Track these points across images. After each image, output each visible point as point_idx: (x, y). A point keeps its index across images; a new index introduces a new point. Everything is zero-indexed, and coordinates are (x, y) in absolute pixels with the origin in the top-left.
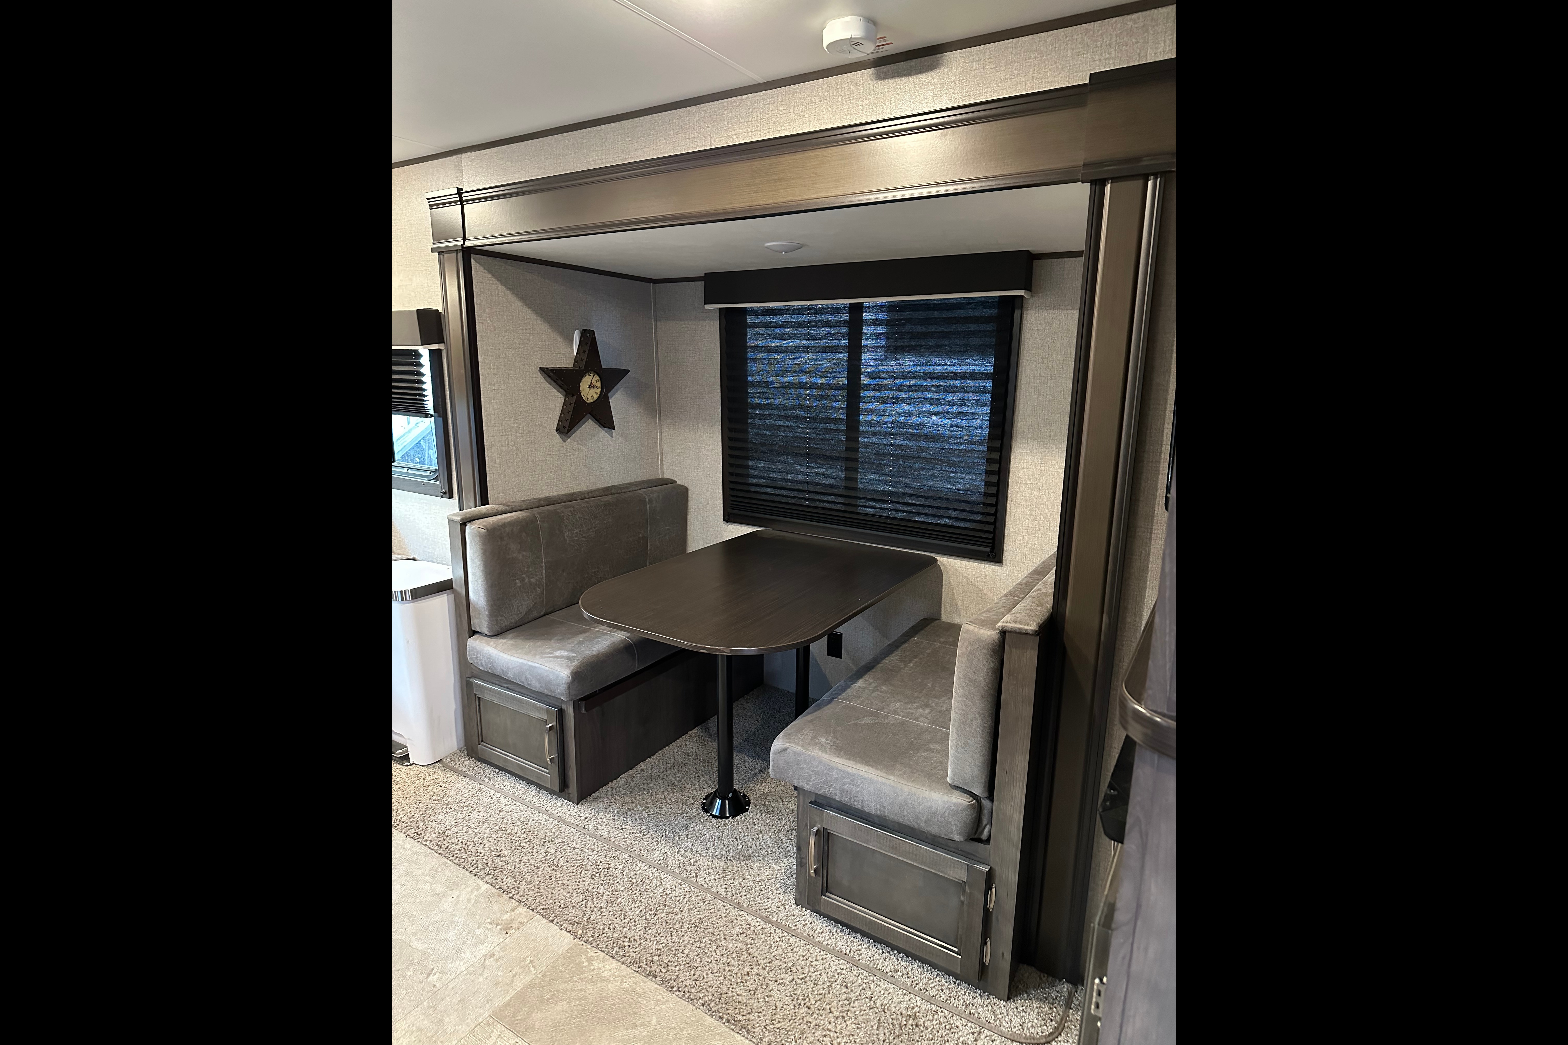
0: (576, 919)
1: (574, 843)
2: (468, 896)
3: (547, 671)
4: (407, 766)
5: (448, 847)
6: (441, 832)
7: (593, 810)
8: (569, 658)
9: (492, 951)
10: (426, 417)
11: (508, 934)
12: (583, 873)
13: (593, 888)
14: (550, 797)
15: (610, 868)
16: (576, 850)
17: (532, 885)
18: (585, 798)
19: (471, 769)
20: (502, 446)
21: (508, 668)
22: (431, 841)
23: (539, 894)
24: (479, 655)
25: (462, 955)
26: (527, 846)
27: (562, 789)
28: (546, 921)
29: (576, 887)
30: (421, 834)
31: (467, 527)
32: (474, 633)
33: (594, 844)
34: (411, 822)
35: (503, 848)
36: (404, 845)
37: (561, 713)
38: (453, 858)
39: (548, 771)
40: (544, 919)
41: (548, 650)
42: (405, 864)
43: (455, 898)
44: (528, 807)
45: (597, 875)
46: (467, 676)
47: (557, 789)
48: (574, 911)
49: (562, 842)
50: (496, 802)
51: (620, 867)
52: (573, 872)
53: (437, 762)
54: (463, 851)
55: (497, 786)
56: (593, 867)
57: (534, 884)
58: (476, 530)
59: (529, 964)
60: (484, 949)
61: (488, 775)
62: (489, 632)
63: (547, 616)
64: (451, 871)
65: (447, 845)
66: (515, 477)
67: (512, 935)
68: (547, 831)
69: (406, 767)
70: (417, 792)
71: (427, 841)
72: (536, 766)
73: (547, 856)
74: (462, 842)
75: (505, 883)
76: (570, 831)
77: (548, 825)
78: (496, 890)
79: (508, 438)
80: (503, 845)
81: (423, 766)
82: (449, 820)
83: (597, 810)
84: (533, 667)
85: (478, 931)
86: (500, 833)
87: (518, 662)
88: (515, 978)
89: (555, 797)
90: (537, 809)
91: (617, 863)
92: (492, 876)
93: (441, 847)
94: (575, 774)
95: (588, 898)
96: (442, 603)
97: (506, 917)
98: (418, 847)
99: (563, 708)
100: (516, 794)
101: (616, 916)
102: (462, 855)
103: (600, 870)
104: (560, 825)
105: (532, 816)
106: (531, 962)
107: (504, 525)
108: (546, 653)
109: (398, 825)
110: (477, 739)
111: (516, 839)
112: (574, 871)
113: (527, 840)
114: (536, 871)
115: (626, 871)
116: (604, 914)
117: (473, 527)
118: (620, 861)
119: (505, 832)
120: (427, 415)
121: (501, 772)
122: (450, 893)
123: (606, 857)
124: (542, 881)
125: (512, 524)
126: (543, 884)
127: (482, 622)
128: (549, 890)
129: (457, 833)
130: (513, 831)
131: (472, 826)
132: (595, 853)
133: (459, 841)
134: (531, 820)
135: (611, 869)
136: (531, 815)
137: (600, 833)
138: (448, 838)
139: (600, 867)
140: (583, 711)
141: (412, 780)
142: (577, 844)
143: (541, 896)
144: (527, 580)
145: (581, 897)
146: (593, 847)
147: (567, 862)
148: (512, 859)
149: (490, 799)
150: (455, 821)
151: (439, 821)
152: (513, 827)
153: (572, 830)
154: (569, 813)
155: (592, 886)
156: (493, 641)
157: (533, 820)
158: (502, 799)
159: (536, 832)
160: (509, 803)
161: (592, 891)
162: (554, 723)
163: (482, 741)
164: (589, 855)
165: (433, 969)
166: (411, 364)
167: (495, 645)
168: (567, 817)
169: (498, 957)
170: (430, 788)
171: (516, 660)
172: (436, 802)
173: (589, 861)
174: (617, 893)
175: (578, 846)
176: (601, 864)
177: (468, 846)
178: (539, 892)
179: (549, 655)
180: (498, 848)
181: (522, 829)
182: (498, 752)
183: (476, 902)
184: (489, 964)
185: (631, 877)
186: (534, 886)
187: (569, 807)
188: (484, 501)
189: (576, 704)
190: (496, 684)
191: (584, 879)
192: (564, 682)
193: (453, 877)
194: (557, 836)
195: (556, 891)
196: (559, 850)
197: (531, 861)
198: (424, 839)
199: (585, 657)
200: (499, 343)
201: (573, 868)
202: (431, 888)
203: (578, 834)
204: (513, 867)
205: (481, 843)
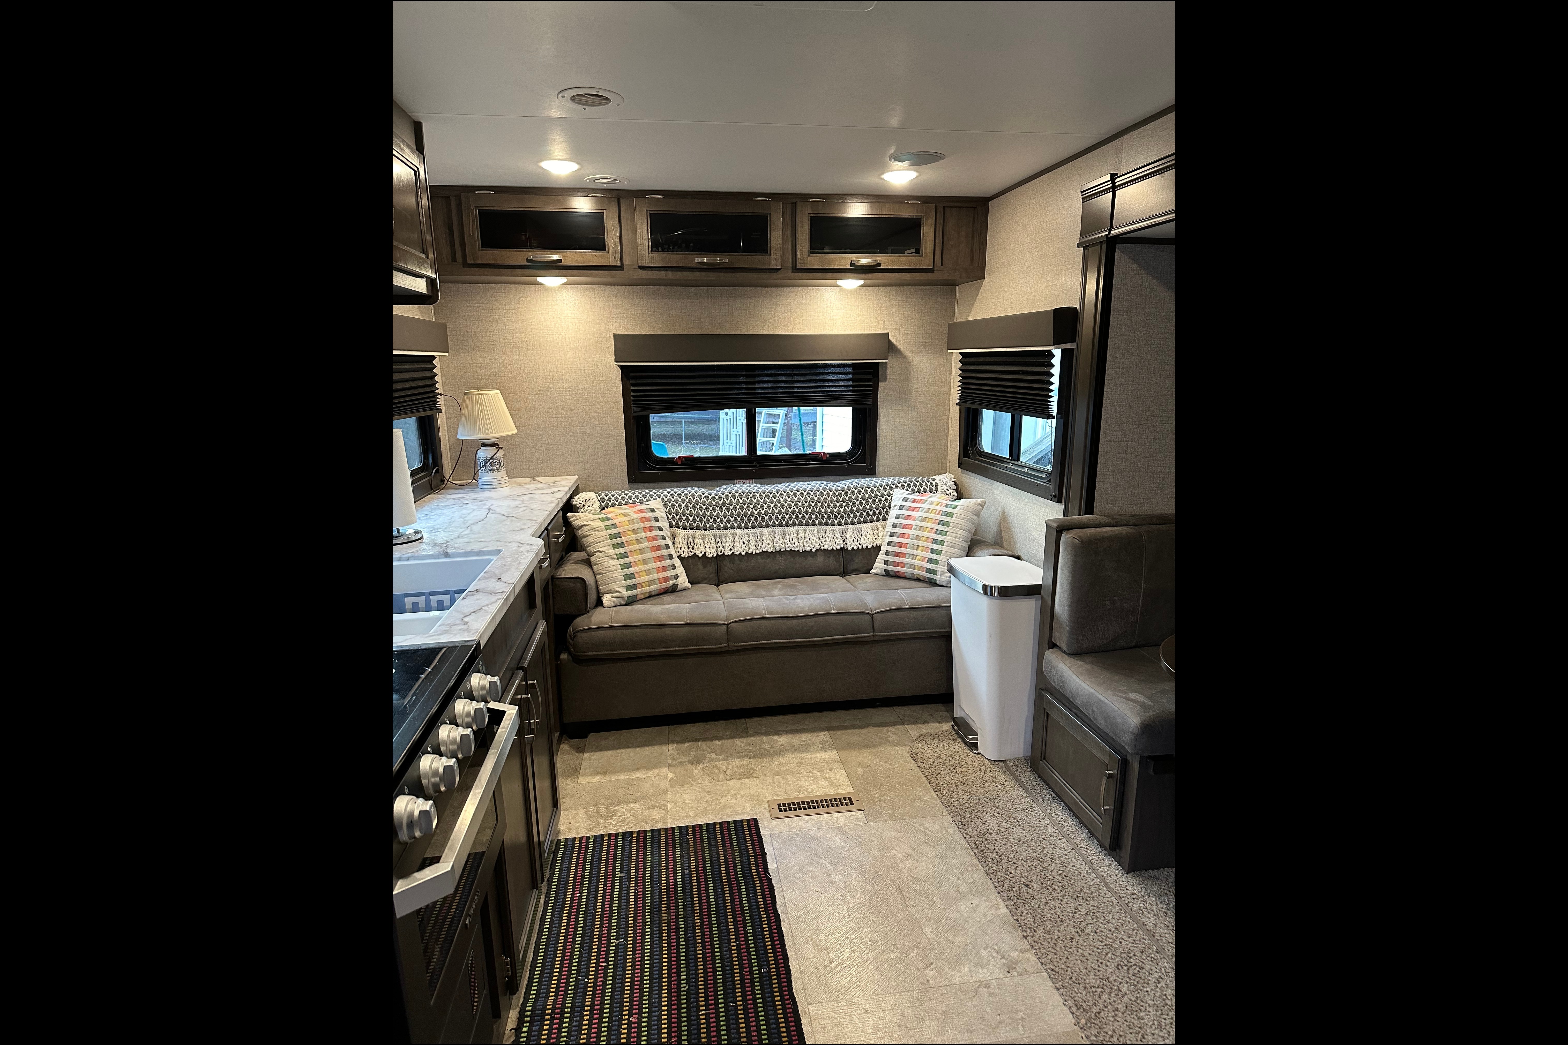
0: (1084, 1004)
1: (1111, 916)
2: (985, 911)
3: (1115, 711)
4: (975, 753)
5: (983, 850)
6: (982, 832)
7: (1144, 890)
8: (1143, 706)
9: (989, 981)
10: (1048, 418)
11: (1009, 975)
12: (1109, 955)
13: (1115, 981)
14: (1099, 849)
15: (1143, 968)
16: (1110, 924)
17: (1050, 936)
18: (1140, 870)
19: (1030, 782)
20: (1119, 453)
21: (1077, 693)
22: (971, 837)
23: (1053, 951)
24: (1053, 670)
25: (962, 967)
26: (1059, 891)
27: (1113, 847)
28: (1051, 984)
29: (1096, 967)
30: (965, 825)
31: (1063, 535)
32: (1053, 645)
33: (1133, 930)
34: (960, 809)
35: (1034, 879)
36: (948, 828)
37: (1124, 764)
38: (984, 864)
39: (1101, 821)
40: (1050, 982)
41: (1123, 688)
42: (943, 847)
43: (973, 905)
44: (1073, 849)
45: (1125, 968)
46: (1041, 687)
47: (1107, 844)
48: (1084, 993)
49: (1097, 907)
50: (1042, 828)
51: (1156, 975)
52: (1098, 948)
53: (1001, 761)
54: (995, 862)
55: (1049, 811)
56: (1123, 955)
57: (1052, 936)
58: (1070, 539)
59: (1019, 1019)
60: (982, 974)
61: (1043, 796)
62: (1068, 649)
63: (1138, 649)
64: (978, 876)
65: (983, 848)
66: (1129, 488)
67: (1012, 977)
68: (1085, 886)
69: (973, 754)
70: (975, 783)
71: (967, 834)
72: (1090, 809)
73: (1075, 913)
74: (997, 852)
75: (1023, 918)
76: (1110, 900)
77: (1089, 879)
78: (1013, 920)
79: (1127, 444)
80: (1035, 876)
81: (988, 759)
82: (993, 824)
83: (1149, 891)
84: (1102, 702)
85: (984, 953)
86: (1036, 863)
87: (1088, 690)
88: (1000, 1025)
89: (1105, 852)
90: (1082, 855)
91: (1153, 968)
92: (1013, 903)
93: (977, 847)
94: (1130, 839)
95: (1105, 987)
96: (1029, 607)
97: (1014, 954)
98: (958, 836)
99: (1128, 758)
100: (1065, 829)
101: (1131, 1031)
102: (993, 865)
103: (1130, 964)
104: (1101, 887)
105: (1075, 861)
106: (1022, 1019)
107: (1102, 539)
108: (1120, 691)
109: (949, 806)
110: (1040, 755)
111: (1050, 877)
112: (1100, 947)
113: (1061, 884)
114: (1059, 923)
115: (1163, 984)
116: (1119, 1019)
117: (1068, 536)
118: (1158, 967)
119: (1041, 864)
120: (1049, 416)
121: (1057, 798)
122: (971, 897)
123: (1142, 952)
124: (1061, 938)
125: (1111, 539)
126: (1061, 942)
127: (1062, 637)
128: (1066, 952)
129: (996, 840)
130: (1050, 866)
131: (1012, 840)
132: (1131, 940)
133: (995, 849)
134: (1072, 864)
135: (1144, 971)
136: (1073, 859)
137: (1144, 920)
138: (986, 842)
139: (1132, 960)
140: (1151, 772)
141: (974, 768)
142: (1113, 918)
143: (1055, 954)
144: (1118, 604)
145: (1098, 982)
146: (1130, 932)
147: (1096, 933)
148: (1039, 896)
149: (1037, 822)
150: (999, 828)
151: (984, 820)
152: (1050, 863)
153: (1113, 899)
154: (1115, 878)
155: (1114, 977)
156: (1069, 660)
157: (1074, 866)
158: (1050, 827)
159: (1072, 881)
160: (1055, 835)
161: (1113, 982)
162: (1116, 771)
163: (1044, 759)
164: (1123, 939)
165: (932, 963)
166: (1043, 365)
167: (1070, 665)
168: (1112, 882)
169: (992, 991)
170: (987, 784)
171: (1087, 687)
172: (987, 800)
173: (1121, 946)
174: (1142, 1004)
175: (1114, 921)
176: (1134, 958)
177: (1001, 859)
178: (1054, 949)
179: (1121, 694)
180: (1029, 877)
181: (1059, 870)
182: (1057, 776)
183: (991, 921)
184: (981, 993)
185: (1165, 995)
186: (1052, 939)
187: (1117, 871)
188: (1089, 510)
189: (1143, 761)
190: (1066, 706)
191: (1108, 964)
192: (1130, 730)
193: (979, 882)
194: (1093, 897)
195: (1073, 958)
196: (1091, 914)
197: (1057, 909)
198: (966, 832)
199: (1163, 711)
200: (1134, 340)
201: (1099, 943)
202: (956, 882)
203: (1118, 908)
204: (1037, 906)
205: (1014, 863)
